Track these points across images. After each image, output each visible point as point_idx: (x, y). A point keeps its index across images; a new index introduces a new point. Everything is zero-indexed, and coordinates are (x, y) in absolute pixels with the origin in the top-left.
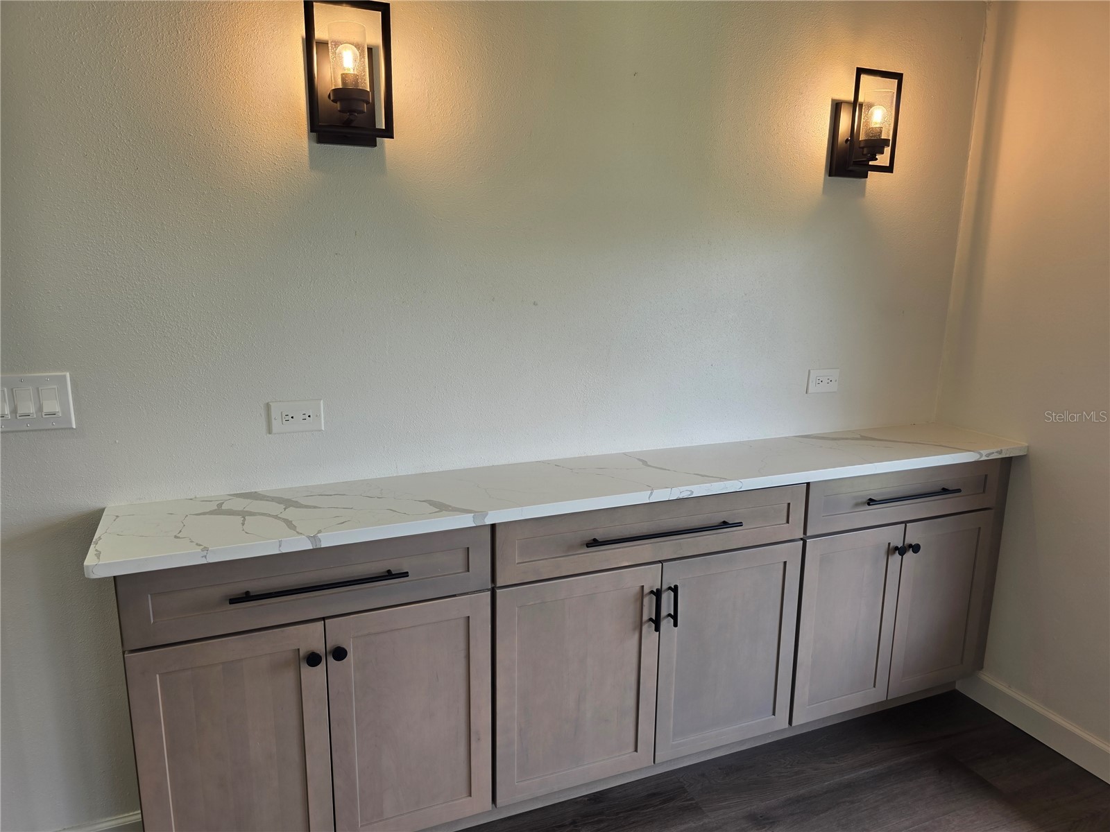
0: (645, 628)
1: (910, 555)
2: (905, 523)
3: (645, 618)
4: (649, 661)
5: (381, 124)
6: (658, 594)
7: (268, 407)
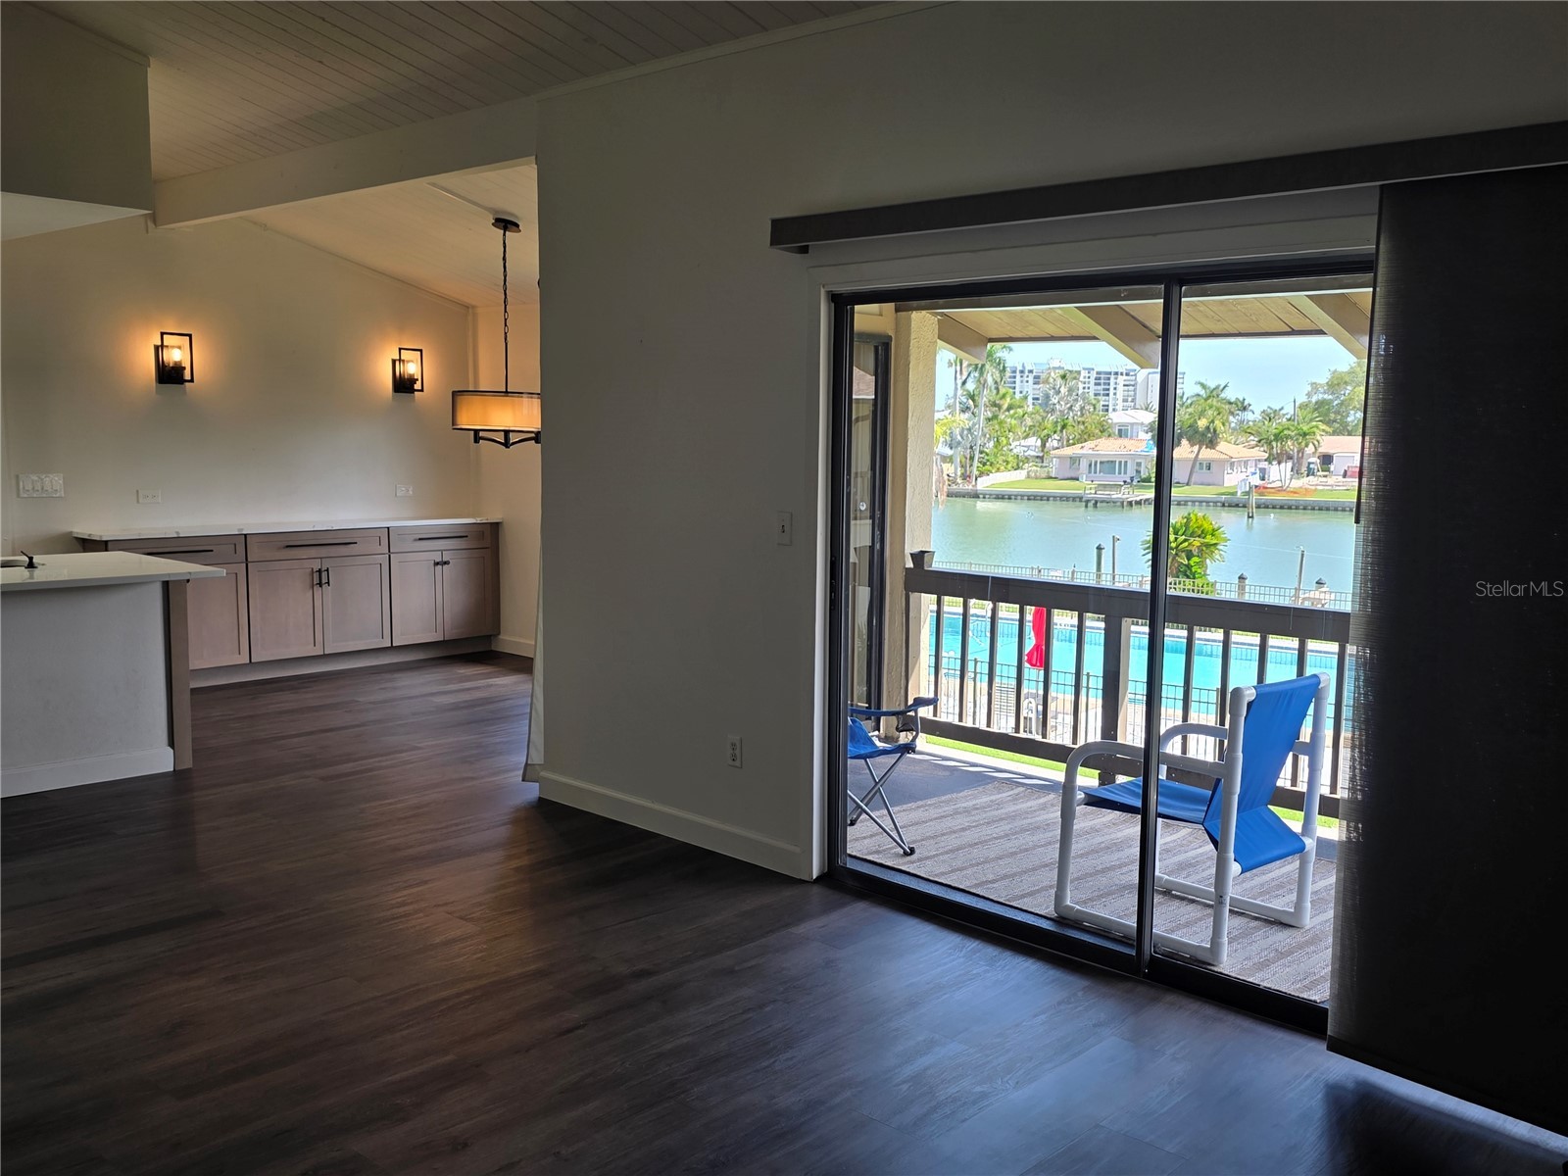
0: (315, 588)
1: (445, 567)
2: (442, 551)
3: (315, 583)
4: (318, 603)
5: (187, 376)
6: (320, 571)
7: (137, 491)
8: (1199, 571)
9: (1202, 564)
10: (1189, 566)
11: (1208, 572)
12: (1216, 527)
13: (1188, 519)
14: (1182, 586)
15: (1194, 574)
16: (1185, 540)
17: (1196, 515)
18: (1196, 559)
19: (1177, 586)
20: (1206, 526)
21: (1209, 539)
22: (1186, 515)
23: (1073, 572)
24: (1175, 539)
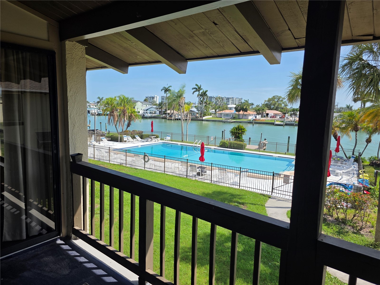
8: (241, 137)
9: (241, 136)
10: (239, 136)
11: (243, 137)
12: (244, 128)
13: (239, 126)
14: (238, 140)
15: (240, 138)
16: (238, 131)
17: (240, 126)
18: (240, 135)
20: (242, 128)
21: (243, 130)
22: (238, 125)
23: (215, 137)
24: (236, 131)
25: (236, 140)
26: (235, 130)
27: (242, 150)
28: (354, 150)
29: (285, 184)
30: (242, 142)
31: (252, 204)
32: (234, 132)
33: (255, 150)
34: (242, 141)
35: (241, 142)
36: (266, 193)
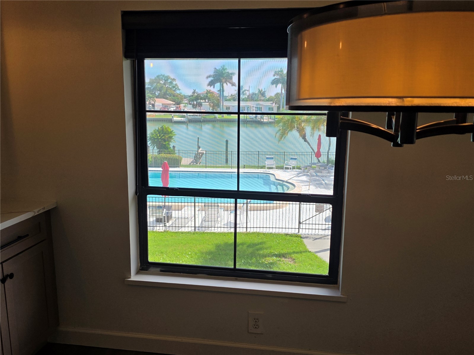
2: (2, 263)
8: (168, 146)
9: (168, 144)
10: (165, 145)
11: (171, 146)
12: (172, 131)
14: (164, 152)
16: (163, 136)
17: (165, 127)
18: (167, 142)
19: (162, 152)
20: (169, 130)
21: (170, 135)
24: (160, 136)
25: (161, 152)
26: (158, 135)
27: (176, 167)
28: (328, 153)
29: (317, 213)
30: (173, 154)
31: (297, 253)
32: (156, 139)
33: (189, 166)
34: (172, 152)
35: (171, 154)
36: (290, 231)
